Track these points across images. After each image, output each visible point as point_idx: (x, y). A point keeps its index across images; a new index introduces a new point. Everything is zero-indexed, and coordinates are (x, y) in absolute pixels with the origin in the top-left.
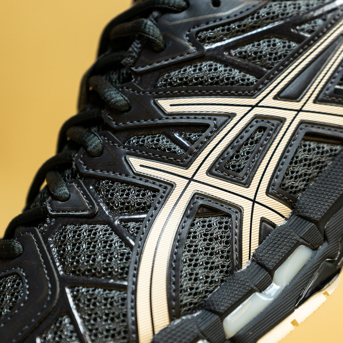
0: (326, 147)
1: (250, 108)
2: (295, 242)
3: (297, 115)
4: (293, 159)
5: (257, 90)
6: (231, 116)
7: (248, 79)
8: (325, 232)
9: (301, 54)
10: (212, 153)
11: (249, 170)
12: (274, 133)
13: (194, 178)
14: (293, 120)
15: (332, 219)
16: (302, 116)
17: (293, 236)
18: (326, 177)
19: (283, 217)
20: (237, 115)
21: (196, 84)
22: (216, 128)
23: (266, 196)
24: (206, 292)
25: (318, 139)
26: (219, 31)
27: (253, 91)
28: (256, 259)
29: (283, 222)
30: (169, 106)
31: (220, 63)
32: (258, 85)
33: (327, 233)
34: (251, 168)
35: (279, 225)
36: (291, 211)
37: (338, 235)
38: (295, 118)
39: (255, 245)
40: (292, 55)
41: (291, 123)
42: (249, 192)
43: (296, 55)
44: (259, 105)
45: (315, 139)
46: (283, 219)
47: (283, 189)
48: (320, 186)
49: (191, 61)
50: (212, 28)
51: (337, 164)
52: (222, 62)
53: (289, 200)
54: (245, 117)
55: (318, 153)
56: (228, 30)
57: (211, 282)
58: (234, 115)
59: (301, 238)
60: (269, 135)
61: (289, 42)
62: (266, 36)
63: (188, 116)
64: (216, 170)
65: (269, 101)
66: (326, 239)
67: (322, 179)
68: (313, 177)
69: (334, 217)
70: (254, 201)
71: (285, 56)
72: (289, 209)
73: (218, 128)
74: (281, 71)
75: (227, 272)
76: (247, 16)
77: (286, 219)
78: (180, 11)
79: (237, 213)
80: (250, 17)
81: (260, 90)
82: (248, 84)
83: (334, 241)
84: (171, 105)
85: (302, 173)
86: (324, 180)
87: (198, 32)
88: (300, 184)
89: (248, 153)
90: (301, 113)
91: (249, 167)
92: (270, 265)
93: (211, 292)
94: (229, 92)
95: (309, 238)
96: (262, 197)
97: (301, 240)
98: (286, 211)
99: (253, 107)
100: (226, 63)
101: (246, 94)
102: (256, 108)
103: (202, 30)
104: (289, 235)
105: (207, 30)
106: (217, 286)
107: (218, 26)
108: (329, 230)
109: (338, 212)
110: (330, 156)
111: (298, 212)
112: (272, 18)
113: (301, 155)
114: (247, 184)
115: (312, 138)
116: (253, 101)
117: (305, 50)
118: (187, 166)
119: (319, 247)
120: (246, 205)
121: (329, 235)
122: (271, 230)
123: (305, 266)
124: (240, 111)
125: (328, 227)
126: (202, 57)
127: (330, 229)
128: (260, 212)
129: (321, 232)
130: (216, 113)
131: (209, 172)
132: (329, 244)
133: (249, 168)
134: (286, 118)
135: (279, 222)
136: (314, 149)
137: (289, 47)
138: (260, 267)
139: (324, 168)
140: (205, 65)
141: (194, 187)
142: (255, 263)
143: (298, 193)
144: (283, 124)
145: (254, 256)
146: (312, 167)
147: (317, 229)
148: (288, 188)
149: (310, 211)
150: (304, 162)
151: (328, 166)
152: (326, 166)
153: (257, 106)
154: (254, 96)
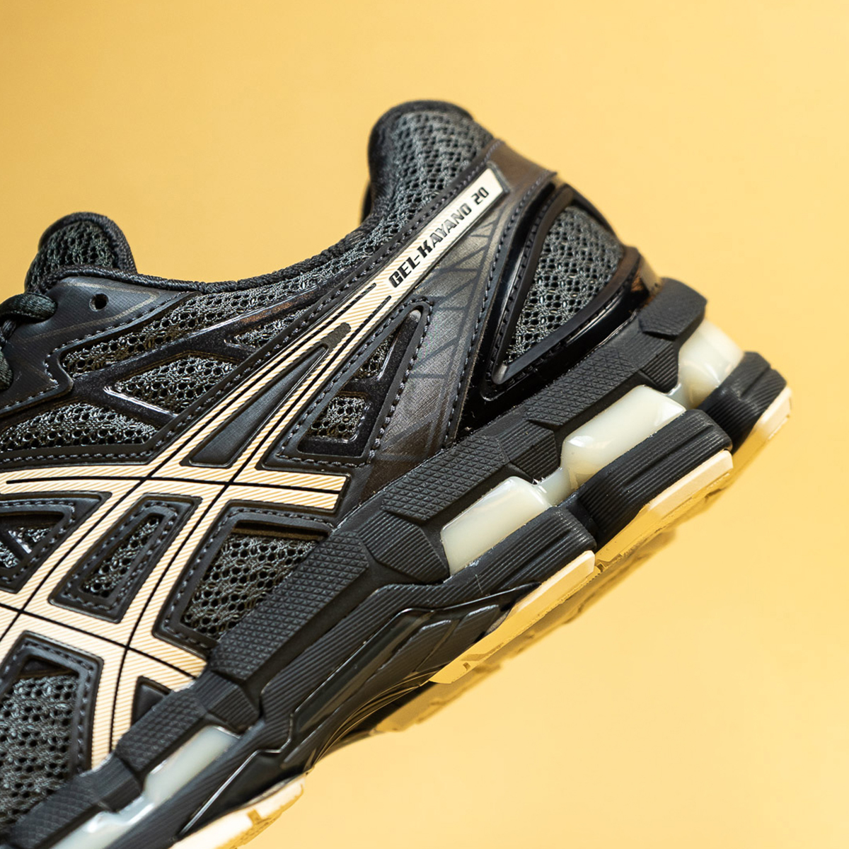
0: (281, 546)
1: (138, 482)
2: (195, 720)
3: (223, 491)
4: (210, 569)
5: (152, 449)
6: (102, 497)
7: (139, 432)
8: (261, 702)
9: (238, 383)
10: (62, 564)
11: (124, 591)
12: (178, 525)
13: (26, 609)
14: (214, 501)
15: (278, 677)
16: (234, 493)
17: (194, 709)
18: (278, 600)
19: (188, 675)
20: (113, 495)
21: (51, 444)
22: (74, 519)
23: (151, 637)
24: (15, 812)
25: (264, 533)
26: (98, 349)
27: (144, 453)
28: (120, 753)
29: (187, 684)
30: (5, 484)
31: (96, 405)
32: (155, 441)
33: (265, 701)
34: (128, 588)
35: (177, 690)
36: (204, 664)
37: (288, 705)
38: (218, 496)
39: (123, 724)
40: (221, 387)
41: (210, 506)
42: (120, 631)
43: (228, 386)
44: (154, 475)
45: (259, 532)
46: (187, 679)
47: (188, 625)
48: (263, 617)
49: (49, 404)
50: (89, 345)
51: (300, 577)
52: (97, 403)
53: (198, 643)
54: (128, 497)
55: (262, 558)
56: (114, 347)
57: (26, 795)
58: (109, 495)
59: (210, 712)
60: (167, 528)
61: (220, 363)
62: (178, 355)
63: (10, 501)
64: (66, 594)
65: (173, 468)
66: (262, 715)
67: (268, 604)
68: (253, 601)
69: (282, 674)
70: (127, 648)
71: (208, 388)
72: (200, 661)
73: (79, 520)
74: (199, 415)
75: (60, 776)
76: (148, 322)
77: (194, 678)
78: (42, 318)
79: (91, 668)
80: (154, 323)
81: (159, 451)
82: (138, 440)
83: (277, 718)
84: (9, 482)
85: (229, 594)
86: (272, 606)
87: (64, 354)
88: (223, 614)
89: (126, 562)
90: (231, 487)
91: (124, 586)
92: (139, 762)
93: (26, 812)
94: (104, 456)
95: (225, 713)
96: (144, 639)
97: (211, 717)
98: (195, 664)
99: (142, 480)
100: (106, 405)
101: (133, 457)
102: (147, 482)
103: (71, 350)
104: (187, 707)
105: (79, 348)
106: (37, 803)
107: (96, 342)
108: (270, 696)
109: (293, 663)
110: (288, 562)
111: (215, 665)
112: (192, 323)
113: (228, 561)
114: (117, 618)
115: (252, 532)
116: (143, 470)
117: (247, 376)
118: (16, 589)
119: (247, 728)
120: (111, 656)
121: (268, 707)
122: (160, 699)
123: (213, 763)
124: (118, 488)
125: (266, 692)
126: (67, 396)
127: (272, 695)
128: (138, 667)
129: (252, 700)
130: (78, 493)
131: (55, 598)
132: (266, 723)
133: (123, 589)
134: (202, 497)
135: (177, 683)
136: (253, 552)
137: (218, 371)
138: (123, 767)
139: (277, 585)
140: (69, 411)
141: (25, 624)
142: (117, 759)
143: (220, 631)
144: (196, 508)
145: (118, 746)
146: (249, 583)
147: (244, 696)
148: (197, 621)
149: (233, 663)
150: (259, 579)
151: (284, 581)
152: (280, 580)
153: (149, 477)
154: (147, 461)
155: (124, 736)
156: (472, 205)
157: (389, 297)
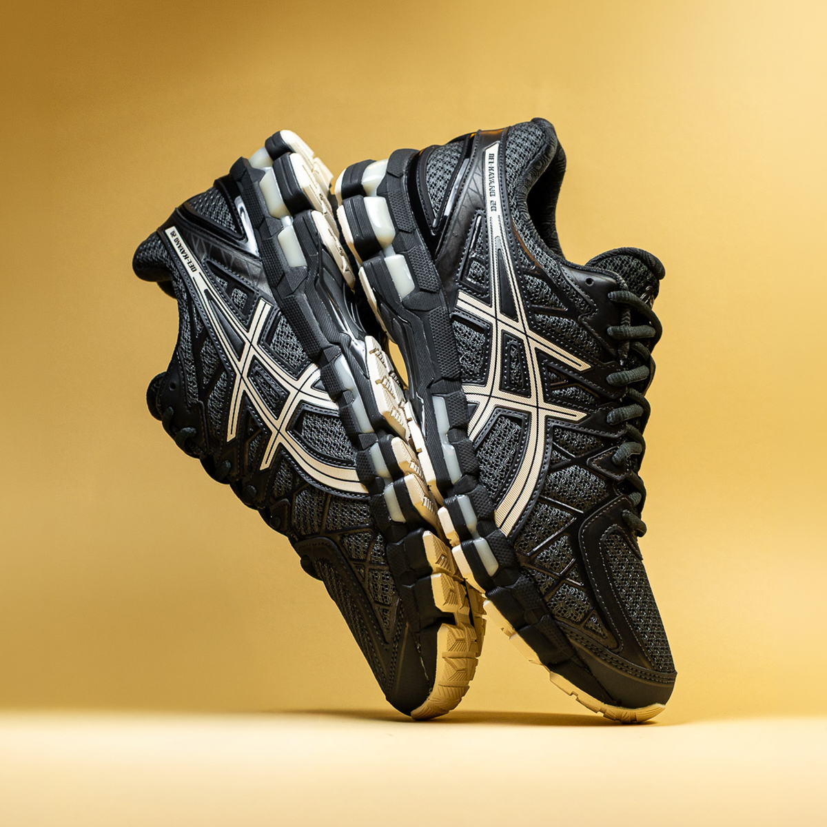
0: (279, 328)
1: (242, 379)
3: (253, 347)
4: (280, 356)
5: (232, 372)
6: (244, 394)
7: (224, 376)
12: (261, 366)
13: (278, 429)
19: (315, 370)
20: (245, 390)
23: (298, 381)
25: (272, 333)
27: (232, 375)
35: (320, 375)
38: (255, 349)
40: (215, 341)
41: (258, 352)
42: (301, 397)
44: (241, 372)
45: (272, 335)
46: (317, 371)
53: (305, 365)
54: (247, 384)
58: (244, 392)
60: (261, 370)
65: (240, 365)
70: (299, 391)
72: (312, 365)
77: (317, 368)
79: (303, 405)
81: (233, 369)
82: (227, 378)
84: (231, 433)
90: (253, 343)
96: (298, 384)
98: (312, 367)
99: (242, 377)
101: (233, 379)
111: (315, 360)
114: (288, 393)
115: (271, 338)
116: (238, 376)
118: (270, 433)
124: (243, 387)
128: (307, 388)
130: (241, 403)
131: (276, 417)
134: (253, 355)
135: (317, 374)
136: (278, 338)
141: (283, 431)
144: (257, 358)
153: (241, 374)
154: (235, 375)
155: (330, 397)
156: (175, 238)
157: (200, 273)
